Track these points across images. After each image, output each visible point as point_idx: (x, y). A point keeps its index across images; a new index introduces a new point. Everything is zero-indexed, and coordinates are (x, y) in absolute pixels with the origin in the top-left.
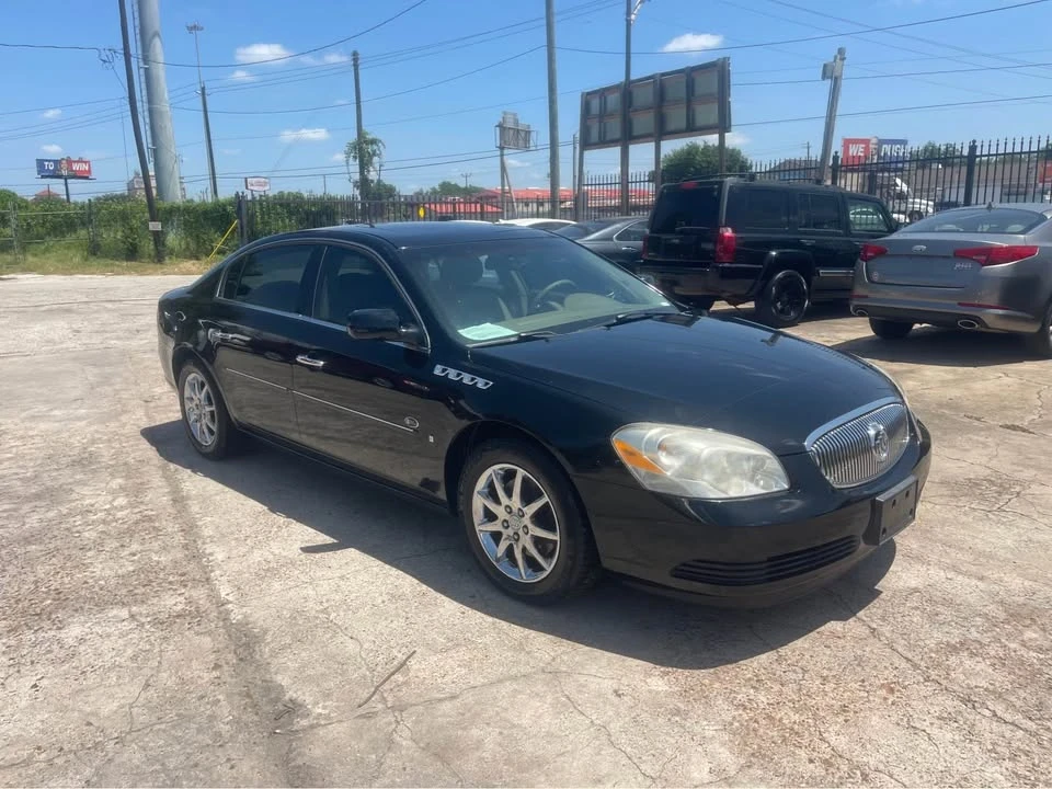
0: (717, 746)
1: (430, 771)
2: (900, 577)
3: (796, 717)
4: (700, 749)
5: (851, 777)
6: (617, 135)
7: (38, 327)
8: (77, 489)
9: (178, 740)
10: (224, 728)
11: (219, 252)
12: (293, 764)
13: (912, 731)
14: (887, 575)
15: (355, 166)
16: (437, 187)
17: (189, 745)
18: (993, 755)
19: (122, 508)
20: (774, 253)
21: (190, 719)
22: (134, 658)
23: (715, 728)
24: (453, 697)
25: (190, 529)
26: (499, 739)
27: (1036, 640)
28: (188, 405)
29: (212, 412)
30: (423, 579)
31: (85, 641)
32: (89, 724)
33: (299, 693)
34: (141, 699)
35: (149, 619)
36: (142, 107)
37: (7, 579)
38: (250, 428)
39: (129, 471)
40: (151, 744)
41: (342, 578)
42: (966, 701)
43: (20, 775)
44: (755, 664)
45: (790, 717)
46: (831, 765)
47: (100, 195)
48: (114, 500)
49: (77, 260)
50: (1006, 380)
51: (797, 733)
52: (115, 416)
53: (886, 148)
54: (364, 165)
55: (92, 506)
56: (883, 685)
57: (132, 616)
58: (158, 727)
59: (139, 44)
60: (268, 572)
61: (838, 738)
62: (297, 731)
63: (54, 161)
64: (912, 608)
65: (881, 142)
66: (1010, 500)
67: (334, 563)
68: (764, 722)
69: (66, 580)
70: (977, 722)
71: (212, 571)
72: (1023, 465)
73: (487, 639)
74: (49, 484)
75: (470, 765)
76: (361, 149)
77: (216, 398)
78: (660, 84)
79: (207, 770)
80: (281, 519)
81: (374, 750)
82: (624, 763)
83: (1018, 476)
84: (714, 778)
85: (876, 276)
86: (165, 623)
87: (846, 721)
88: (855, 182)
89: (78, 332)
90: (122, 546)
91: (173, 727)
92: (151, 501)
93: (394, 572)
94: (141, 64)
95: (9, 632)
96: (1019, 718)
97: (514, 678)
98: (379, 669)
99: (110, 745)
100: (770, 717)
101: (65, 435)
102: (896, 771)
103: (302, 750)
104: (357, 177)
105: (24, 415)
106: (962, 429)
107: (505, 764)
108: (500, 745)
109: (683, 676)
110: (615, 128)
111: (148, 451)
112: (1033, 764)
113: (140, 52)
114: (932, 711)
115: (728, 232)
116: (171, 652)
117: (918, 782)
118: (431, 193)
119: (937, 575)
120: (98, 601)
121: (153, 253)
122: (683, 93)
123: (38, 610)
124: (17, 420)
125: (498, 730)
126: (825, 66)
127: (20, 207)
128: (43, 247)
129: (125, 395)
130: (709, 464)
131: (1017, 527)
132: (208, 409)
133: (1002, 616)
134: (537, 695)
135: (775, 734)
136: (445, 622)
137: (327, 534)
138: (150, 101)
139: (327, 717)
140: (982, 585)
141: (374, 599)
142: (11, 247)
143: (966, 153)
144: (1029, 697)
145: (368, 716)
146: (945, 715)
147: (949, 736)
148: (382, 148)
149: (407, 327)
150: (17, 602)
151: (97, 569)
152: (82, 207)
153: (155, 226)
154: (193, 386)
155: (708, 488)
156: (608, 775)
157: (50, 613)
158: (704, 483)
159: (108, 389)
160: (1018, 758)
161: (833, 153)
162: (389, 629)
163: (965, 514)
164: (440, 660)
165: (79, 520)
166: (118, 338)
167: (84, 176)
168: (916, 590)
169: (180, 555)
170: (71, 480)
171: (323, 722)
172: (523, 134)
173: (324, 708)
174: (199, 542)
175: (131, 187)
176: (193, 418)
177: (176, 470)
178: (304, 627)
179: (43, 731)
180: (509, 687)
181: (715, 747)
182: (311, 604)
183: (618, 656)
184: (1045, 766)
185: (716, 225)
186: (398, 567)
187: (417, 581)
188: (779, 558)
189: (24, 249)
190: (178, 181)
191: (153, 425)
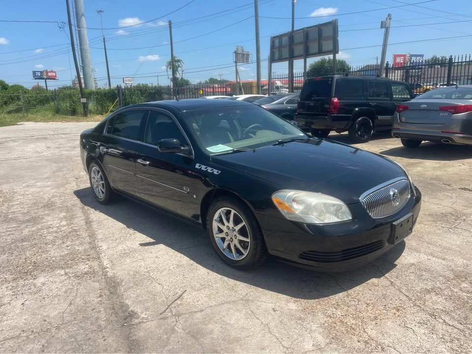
0: (317, 334)
1: (189, 343)
2: (406, 258)
3: (354, 322)
4: (309, 335)
5: (376, 349)
6: (287, 56)
7: (32, 146)
8: (46, 218)
9: (82, 328)
10: (103, 323)
11: (111, 112)
12: (131, 339)
13: (406, 328)
14: (400, 257)
15: (170, 72)
16: (208, 81)
17: (87, 330)
18: (442, 340)
19: (64, 226)
20: (357, 109)
21: (88, 318)
22: (66, 292)
23: (317, 326)
24: (202, 311)
25: (92, 235)
26: (221, 330)
27: (467, 287)
28: (93, 180)
29: (103, 184)
30: (192, 258)
31: (45, 284)
32: (45, 321)
33: (135, 308)
34: (68, 310)
35: (73, 275)
36: (77, 48)
37: (14, 257)
38: (118, 191)
39: (68, 210)
40: (71, 330)
41: (157, 257)
42: (432, 315)
43: (15, 342)
44: (337, 298)
45: (351, 321)
46: (368, 343)
47: (61, 87)
48: (61, 222)
49: (50, 115)
50: (463, 167)
51: (353, 329)
52: (63, 185)
53: (414, 59)
54: (174, 72)
55: (51, 225)
56: (394, 307)
57: (66, 274)
58: (74, 322)
59: (75, 19)
60: (125, 254)
61: (372, 331)
62: (134, 325)
63: (40, 72)
64: (411, 273)
65: (411, 56)
66: (460, 223)
67: (153, 251)
68: (339, 324)
69: (39, 258)
70: (436, 325)
71: (101, 254)
72: (468, 207)
73: (218, 285)
74: (33, 215)
75: (207, 341)
76: (173, 64)
77: (105, 178)
78: (306, 32)
79: (94, 341)
80: (131, 231)
81: (166, 334)
82: (274, 341)
83: (465, 211)
84: (314, 348)
85: (403, 119)
86: (80, 277)
87: (376, 323)
88: (399, 75)
89: (49, 148)
90: (63, 243)
91: (81, 322)
92: (76, 223)
93: (179, 255)
94: (77, 28)
95: (13, 280)
96: (456, 323)
97: (229, 303)
98: (170, 298)
99: (53, 330)
100: (342, 322)
101: (42, 193)
102: (397, 346)
103: (135, 333)
104: (171, 77)
105: (24, 185)
106: (441, 190)
107: (222, 341)
108: (221, 332)
109: (304, 302)
110: (286, 52)
111: (76, 200)
112: (461, 345)
113: (76, 23)
114: (416, 320)
115: (336, 100)
116: (82, 290)
117: (407, 352)
118: (205, 83)
119: (423, 257)
120: (52, 267)
121: (82, 112)
122: (316, 36)
123: (26, 271)
124: (21, 187)
125: (220, 326)
126: (382, 22)
127: (25, 92)
128: (35, 110)
129: (67, 176)
130: (315, 208)
131: (463, 236)
132: (101, 182)
133: (452, 276)
134: (239, 310)
135: (344, 329)
136: (200, 277)
137: (151, 237)
138: (81, 44)
139: (147, 319)
140: (444, 262)
141: (169, 267)
142: (22, 110)
143: (448, 61)
144: (461, 314)
145: (164, 318)
146: (422, 322)
147: (423, 331)
148: (182, 63)
149: (184, 146)
150: (17, 267)
151: (52, 253)
152: (52, 93)
153: (84, 100)
154: (95, 172)
155: (315, 219)
156: (268, 346)
157: (31, 272)
158: (313, 217)
159: (61, 174)
160: (454, 342)
161: (386, 62)
162: (175, 280)
163: (439, 229)
164: (197, 294)
165: (45, 231)
166: (66, 151)
167: (53, 78)
168: (413, 264)
169: (87, 247)
170: (43, 214)
171: (145, 321)
172: (245, 56)
173: (146, 315)
174: (96, 241)
175: (74, 83)
176: (95, 186)
177: (88, 209)
178: (138, 279)
179: (25, 324)
180: (227, 306)
181: (316, 335)
182: (142, 269)
183: (275, 293)
184: (466, 345)
185: (330, 96)
186: (181, 253)
187: (189, 259)
188: (347, 250)
189: (27, 111)
190: (93, 80)
191: (79, 189)
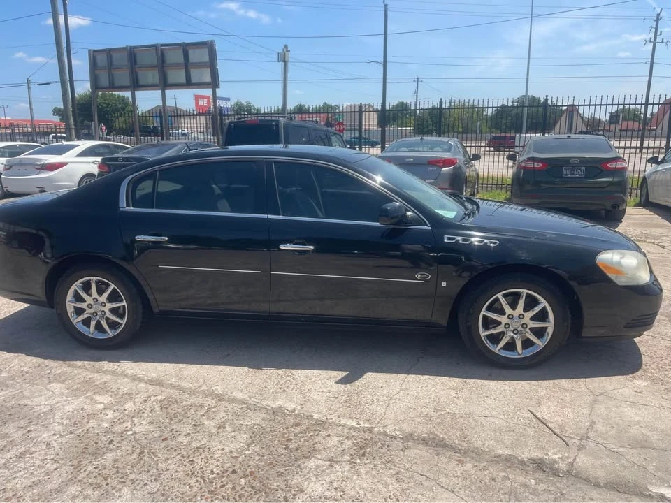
24: (593, 422)
33: (526, 454)
78: (160, 51)
97: (593, 403)
110: (124, 77)
139: (566, 457)
143: (357, 110)
145: (582, 448)
171: (569, 460)
180: (599, 407)
